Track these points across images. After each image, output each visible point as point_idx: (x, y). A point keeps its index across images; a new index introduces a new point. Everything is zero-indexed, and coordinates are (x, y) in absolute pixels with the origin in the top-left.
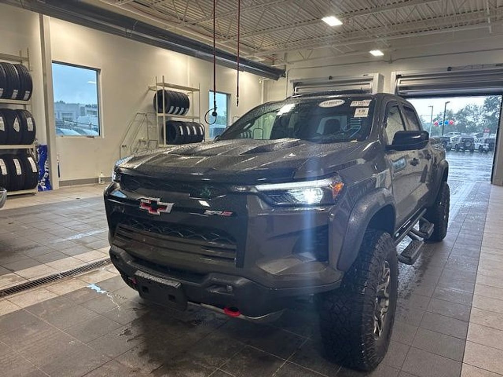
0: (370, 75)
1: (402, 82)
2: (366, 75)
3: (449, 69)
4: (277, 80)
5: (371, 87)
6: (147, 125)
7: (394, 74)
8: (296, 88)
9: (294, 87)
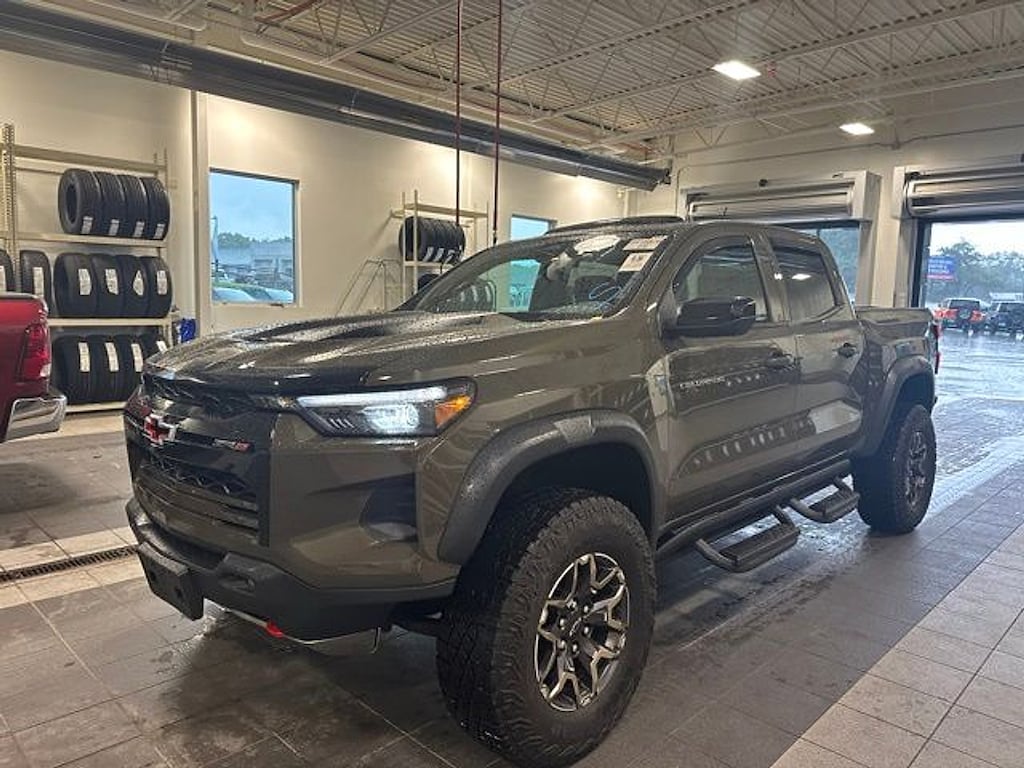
0: (848, 176)
1: (918, 189)
2: (841, 175)
3: (1023, 157)
4: (652, 190)
5: (848, 201)
6: (385, 283)
7: (899, 172)
8: (692, 205)
9: (688, 203)
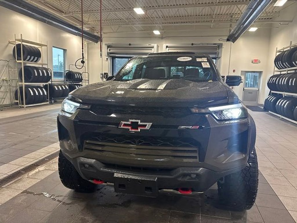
0: (152, 45)
1: (169, 50)
3: (192, 44)
4: (97, 43)
5: (153, 52)
8: (109, 49)
9: (108, 48)
